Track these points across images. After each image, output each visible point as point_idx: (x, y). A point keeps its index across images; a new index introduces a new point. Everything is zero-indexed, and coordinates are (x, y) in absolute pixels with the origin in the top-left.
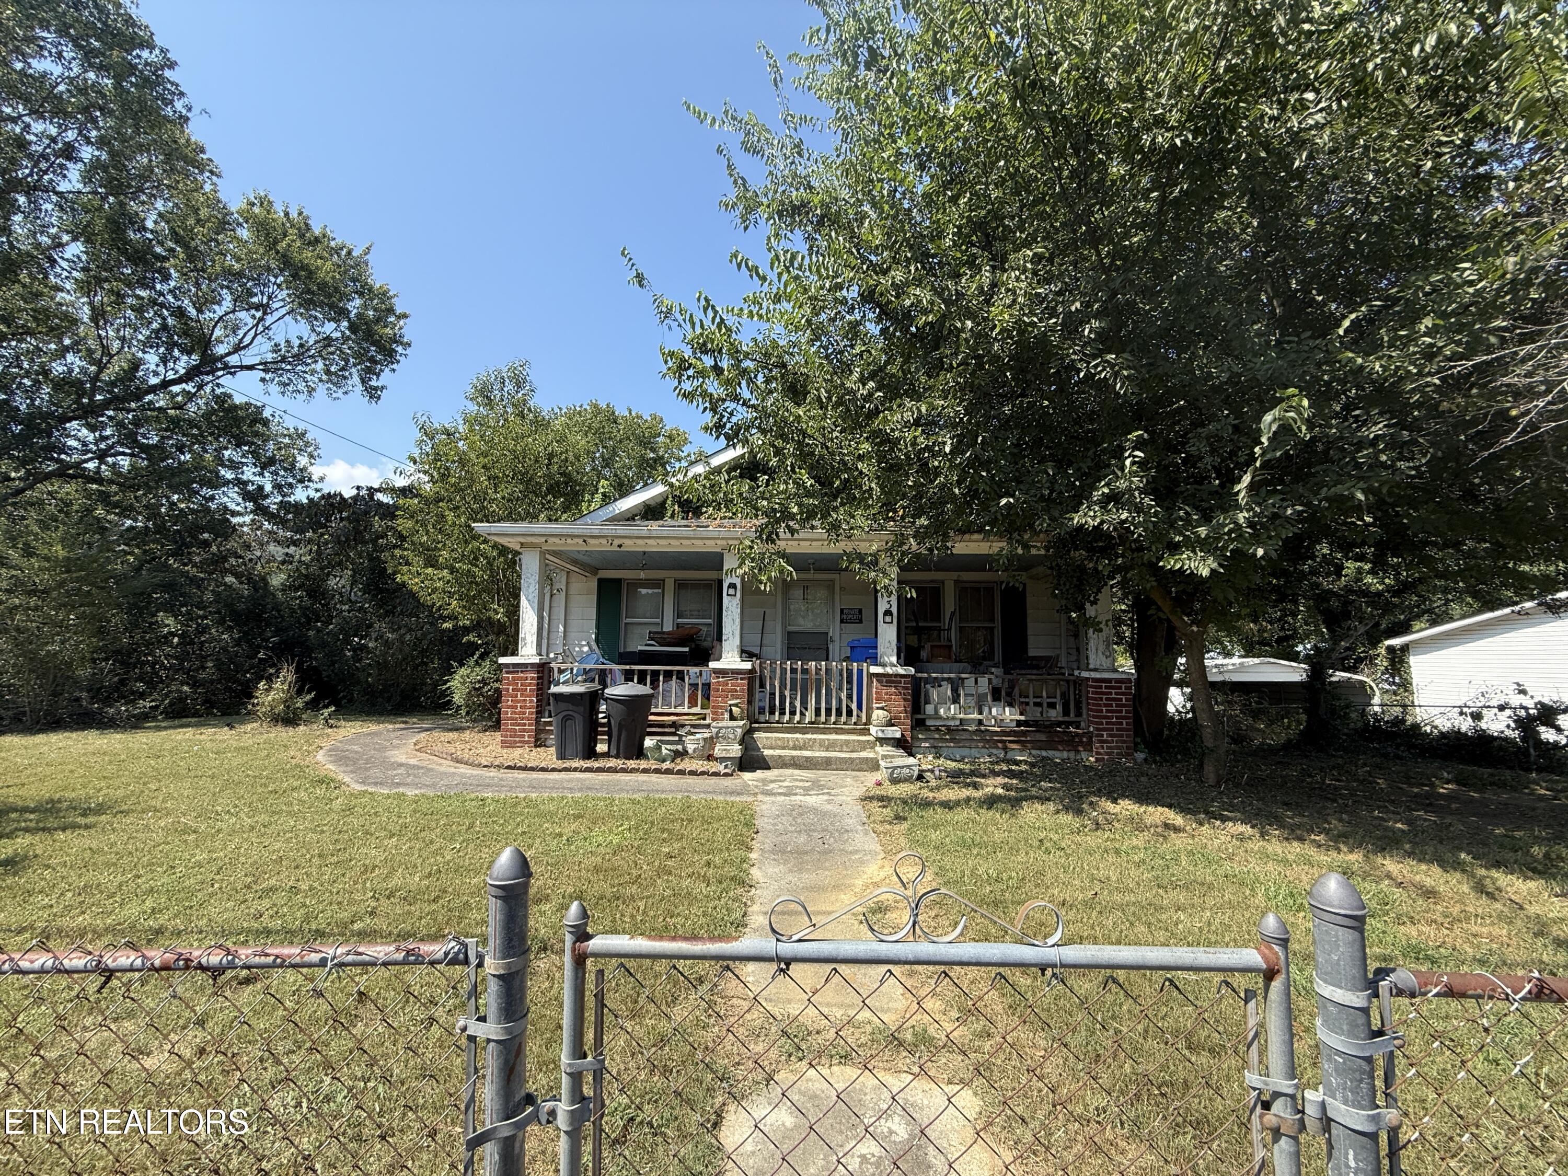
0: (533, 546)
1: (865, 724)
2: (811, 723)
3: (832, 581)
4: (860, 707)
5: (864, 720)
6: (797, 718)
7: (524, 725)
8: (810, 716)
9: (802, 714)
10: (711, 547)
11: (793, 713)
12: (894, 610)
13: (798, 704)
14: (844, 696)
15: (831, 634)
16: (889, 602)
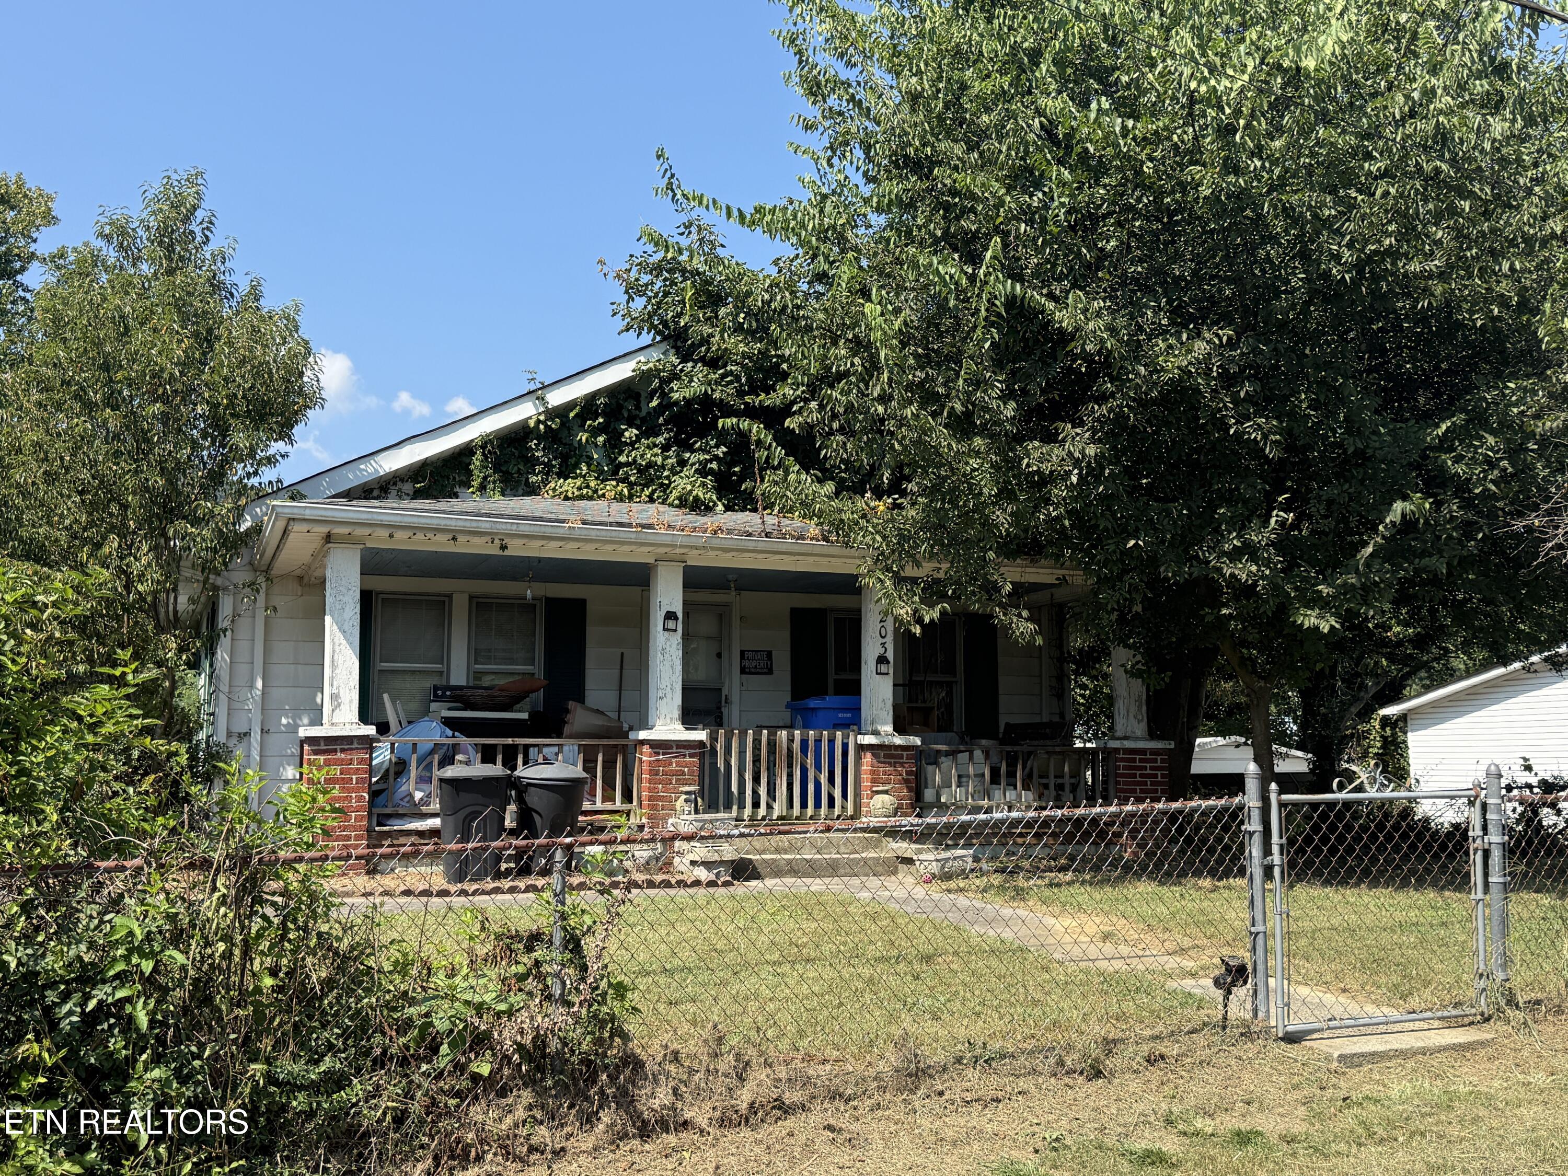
0: (349, 540)
1: (852, 818)
2: (781, 818)
3: (727, 605)
4: (844, 796)
5: (850, 811)
6: (762, 811)
7: (348, 838)
8: (779, 808)
9: (769, 807)
10: (641, 556)
11: (756, 805)
12: (890, 656)
13: (763, 791)
14: (824, 779)
15: (725, 692)
16: (883, 644)
